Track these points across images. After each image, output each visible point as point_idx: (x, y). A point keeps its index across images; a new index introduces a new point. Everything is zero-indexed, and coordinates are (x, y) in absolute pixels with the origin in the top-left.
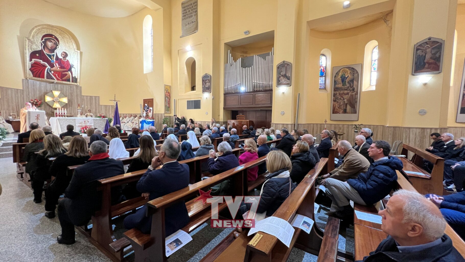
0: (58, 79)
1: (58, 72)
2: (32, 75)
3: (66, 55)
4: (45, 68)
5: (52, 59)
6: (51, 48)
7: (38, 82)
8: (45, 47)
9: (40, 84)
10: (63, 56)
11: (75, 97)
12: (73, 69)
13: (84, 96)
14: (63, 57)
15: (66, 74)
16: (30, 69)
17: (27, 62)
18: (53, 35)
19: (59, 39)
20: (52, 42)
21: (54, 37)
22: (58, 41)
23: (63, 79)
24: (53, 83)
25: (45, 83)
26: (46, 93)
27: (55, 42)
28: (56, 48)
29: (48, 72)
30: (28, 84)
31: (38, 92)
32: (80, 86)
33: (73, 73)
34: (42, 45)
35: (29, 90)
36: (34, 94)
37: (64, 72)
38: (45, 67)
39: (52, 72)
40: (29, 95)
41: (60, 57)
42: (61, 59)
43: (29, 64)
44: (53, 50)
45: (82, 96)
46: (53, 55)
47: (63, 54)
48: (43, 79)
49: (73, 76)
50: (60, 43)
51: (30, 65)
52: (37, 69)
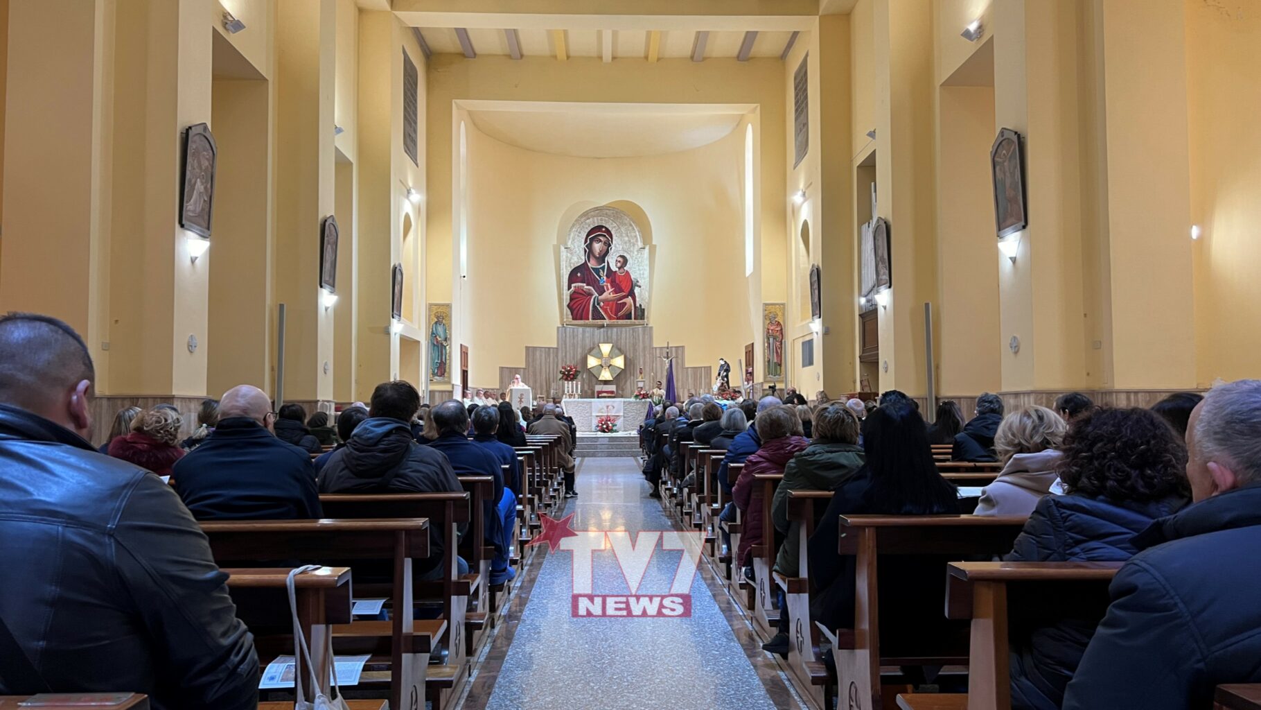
0: (610, 318)
1: (611, 301)
2: (570, 317)
3: (624, 261)
4: (590, 298)
5: (600, 277)
6: (599, 254)
7: (581, 329)
8: (591, 255)
9: (584, 332)
10: (619, 265)
11: (641, 353)
12: (637, 290)
13: (656, 348)
14: (619, 268)
15: (625, 304)
16: (568, 306)
17: (565, 292)
18: (603, 227)
19: (613, 233)
20: (601, 241)
21: (604, 229)
22: (611, 236)
23: (620, 314)
24: (603, 326)
25: (592, 329)
26: (590, 351)
27: (605, 239)
28: (607, 252)
29: (594, 306)
30: (566, 336)
31: (579, 350)
32: (650, 325)
33: (637, 299)
34: (585, 251)
35: (566, 348)
36: (574, 355)
37: (621, 299)
38: (591, 295)
39: (602, 304)
40: (566, 356)
41: (614, 268)
42: (616, 272)
43: (566, 295)
44: (602, 258)
45: (653, 348)
46: (603, 268)
47: (619, 261)
48: (587, 321)
49: (638, 305)
50: (614, 237)
51: (569, 298)
52: (579, 303)
